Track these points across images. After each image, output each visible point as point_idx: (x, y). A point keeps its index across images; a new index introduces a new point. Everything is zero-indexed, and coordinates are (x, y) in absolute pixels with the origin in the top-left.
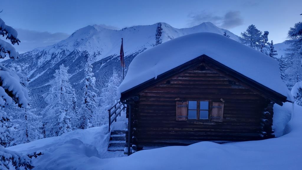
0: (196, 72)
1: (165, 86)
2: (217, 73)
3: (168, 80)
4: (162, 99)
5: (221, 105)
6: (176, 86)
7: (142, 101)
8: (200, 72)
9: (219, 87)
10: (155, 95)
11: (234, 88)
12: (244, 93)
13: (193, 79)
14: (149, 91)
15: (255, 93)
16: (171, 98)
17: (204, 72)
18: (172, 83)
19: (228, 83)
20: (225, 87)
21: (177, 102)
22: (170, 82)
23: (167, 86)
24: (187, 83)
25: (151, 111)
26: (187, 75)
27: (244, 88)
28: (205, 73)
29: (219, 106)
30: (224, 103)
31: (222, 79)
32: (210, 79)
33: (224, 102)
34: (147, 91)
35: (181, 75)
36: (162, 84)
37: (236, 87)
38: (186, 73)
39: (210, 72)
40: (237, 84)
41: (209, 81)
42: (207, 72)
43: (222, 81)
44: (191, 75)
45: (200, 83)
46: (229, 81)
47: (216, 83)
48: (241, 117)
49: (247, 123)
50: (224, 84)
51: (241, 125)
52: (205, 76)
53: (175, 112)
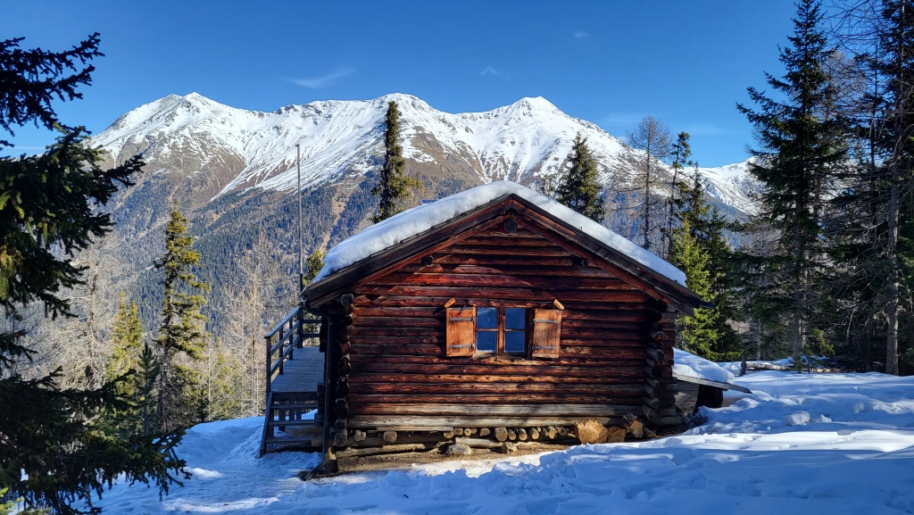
0: (495, 235)
2: (544, 240)
3: (425, 254)
4: (410, 303)
5: (556, 315)
6: (448, 270)
7: (361, 308)
8: (505, 235)
9: (550, 273)
10: (393, 293)
11: (585, 275)
12: (608, 288)
13: (488, 253)
15: (633, 288)
16: (433, 299)
17: (513, 235)
18: (436, 261)
19: (570, 264)
20: (564, 274)
21: (448, 311)
22: (431, 260)
23: (425, 271)
25: (383, 334)
26: (475, 242)
27: (607, 275)
28: (516, 239)
29: (551, 318)
30: (563, 312)
31: (557, 254)
32: (528, 254)
33: (562, 307)
34: (373, 283)
35: (459, 243)
36: (411, 266)
37: (592, 274)
38: (471, 238)
39: (529, 236)
40: (591, 264)
41: (527, 258)
42: (522, 236)
43: (557, 258)
44: (484, 243)
45: (506, 262)
46: (573, 259)
47: (542, 263)
48: (601, 346)
49: (616, 360)
50: (561, 264)
51: (602, 366)
52: (516, 244)
53: (442, 334)
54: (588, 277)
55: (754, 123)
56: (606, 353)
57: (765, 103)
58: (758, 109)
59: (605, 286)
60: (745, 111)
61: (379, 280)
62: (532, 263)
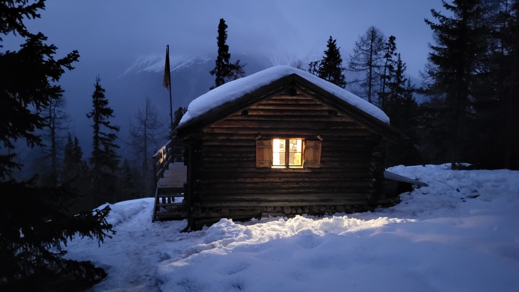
0: (284, 98)
1: (240, 118)
2: (312, 100)
3: (243, 109)
4: (235, 138)
5: (318, 144)
6: (256, 119)
7: (207, 140)
8: (290, 98)
9: (315, 120)
10: (225, 132)
11: (336, 120)
12: (348, 128)
13: (280, 108)
14: (217, 126)
15: (362, 128)
16: (248, 135)
17: (294, 98)
18: (250, 114)
19: (327, 114)
20: (323, 120)
21: (257, 142)
22: (248, 112)
23: (244, 119)
24: (271, 114)
25: (220, 155)
26: (272, 102)
27: (348, 120)
28: (296, 100)
29: (316, 145)
30: (323, 142)
31: (319, 109)
32: (303, 108)
33: (321, 139)
34: (214, 126)
35: (263, 103)
36: (235, 116)
37: (338, 120)
38: (269, 100)
39: (303, 98)
40: (339, 114)
41: (302, 111)
42: (299, 98)
43: (319, 111)
44: (277, 102)
45: (290, 114)
46: (330, 111)
47: (311, 114)
48: (344, 161)
49: (352, 168)
50: (322, 114)
51: (345, 172)
52: (297, 103)
53: (253, 155)
54: (336, 122)
55: (434, 30)
56: (347, 165)
57: (441, 18)
58: (437, 22)
59: (346, 127)
60: (429, 23)
61: (217, 125)
62: (305, 114)
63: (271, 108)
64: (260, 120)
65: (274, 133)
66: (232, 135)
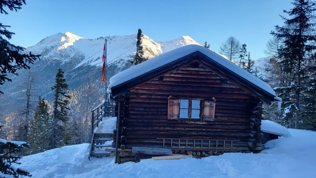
0: (189, 69)
1: (157, 82)
3: (161, 75)
4: (153, 97)
5: (213, 103)
6: (169, 83)
7: (133, 98)
8: (193, 69)
9: (211, 86)
10: (146, 92)
11: (226, 86)
13: (186, 76)
15: (245, 93)
16: (162, 95)
17: (197, 69)
18: (164, 80)
19: (219, 82)
20: (217, 86)
21: (169, 100)
23: (159, 83)
24: (179, 80)
25: (141, 109)
26: (180, 72)
27: (235, 87)
28: (197, 71)
29: (211, 105)
30: (216, 102)
31: (214, 78)
32: (203, 77)
33: (215, 100)
34: (138, 88)
35: (174, 72)
36: (154, 81)
37: (228, 86)
38: (179, 70)
39: (203, 70)
40: (228, 83)
41: (202, 79)
42: (200, 70)
44: (184, 72)
45: (193, 81)
46: (221, 80)
47: (208, 81)
48: (232, 117)
49: (237, 122)
50: (215, 82)
51: (232, 125)
52: (197, 73)
53: (166, 110)
54: (226, 88)
56: (234, 119)
59: (234, 92)
61: (140, 87)
62: (204, 81)
63: (179, 76)
64: (171, 85)
65: (181, 94)
66: (151, 95)
